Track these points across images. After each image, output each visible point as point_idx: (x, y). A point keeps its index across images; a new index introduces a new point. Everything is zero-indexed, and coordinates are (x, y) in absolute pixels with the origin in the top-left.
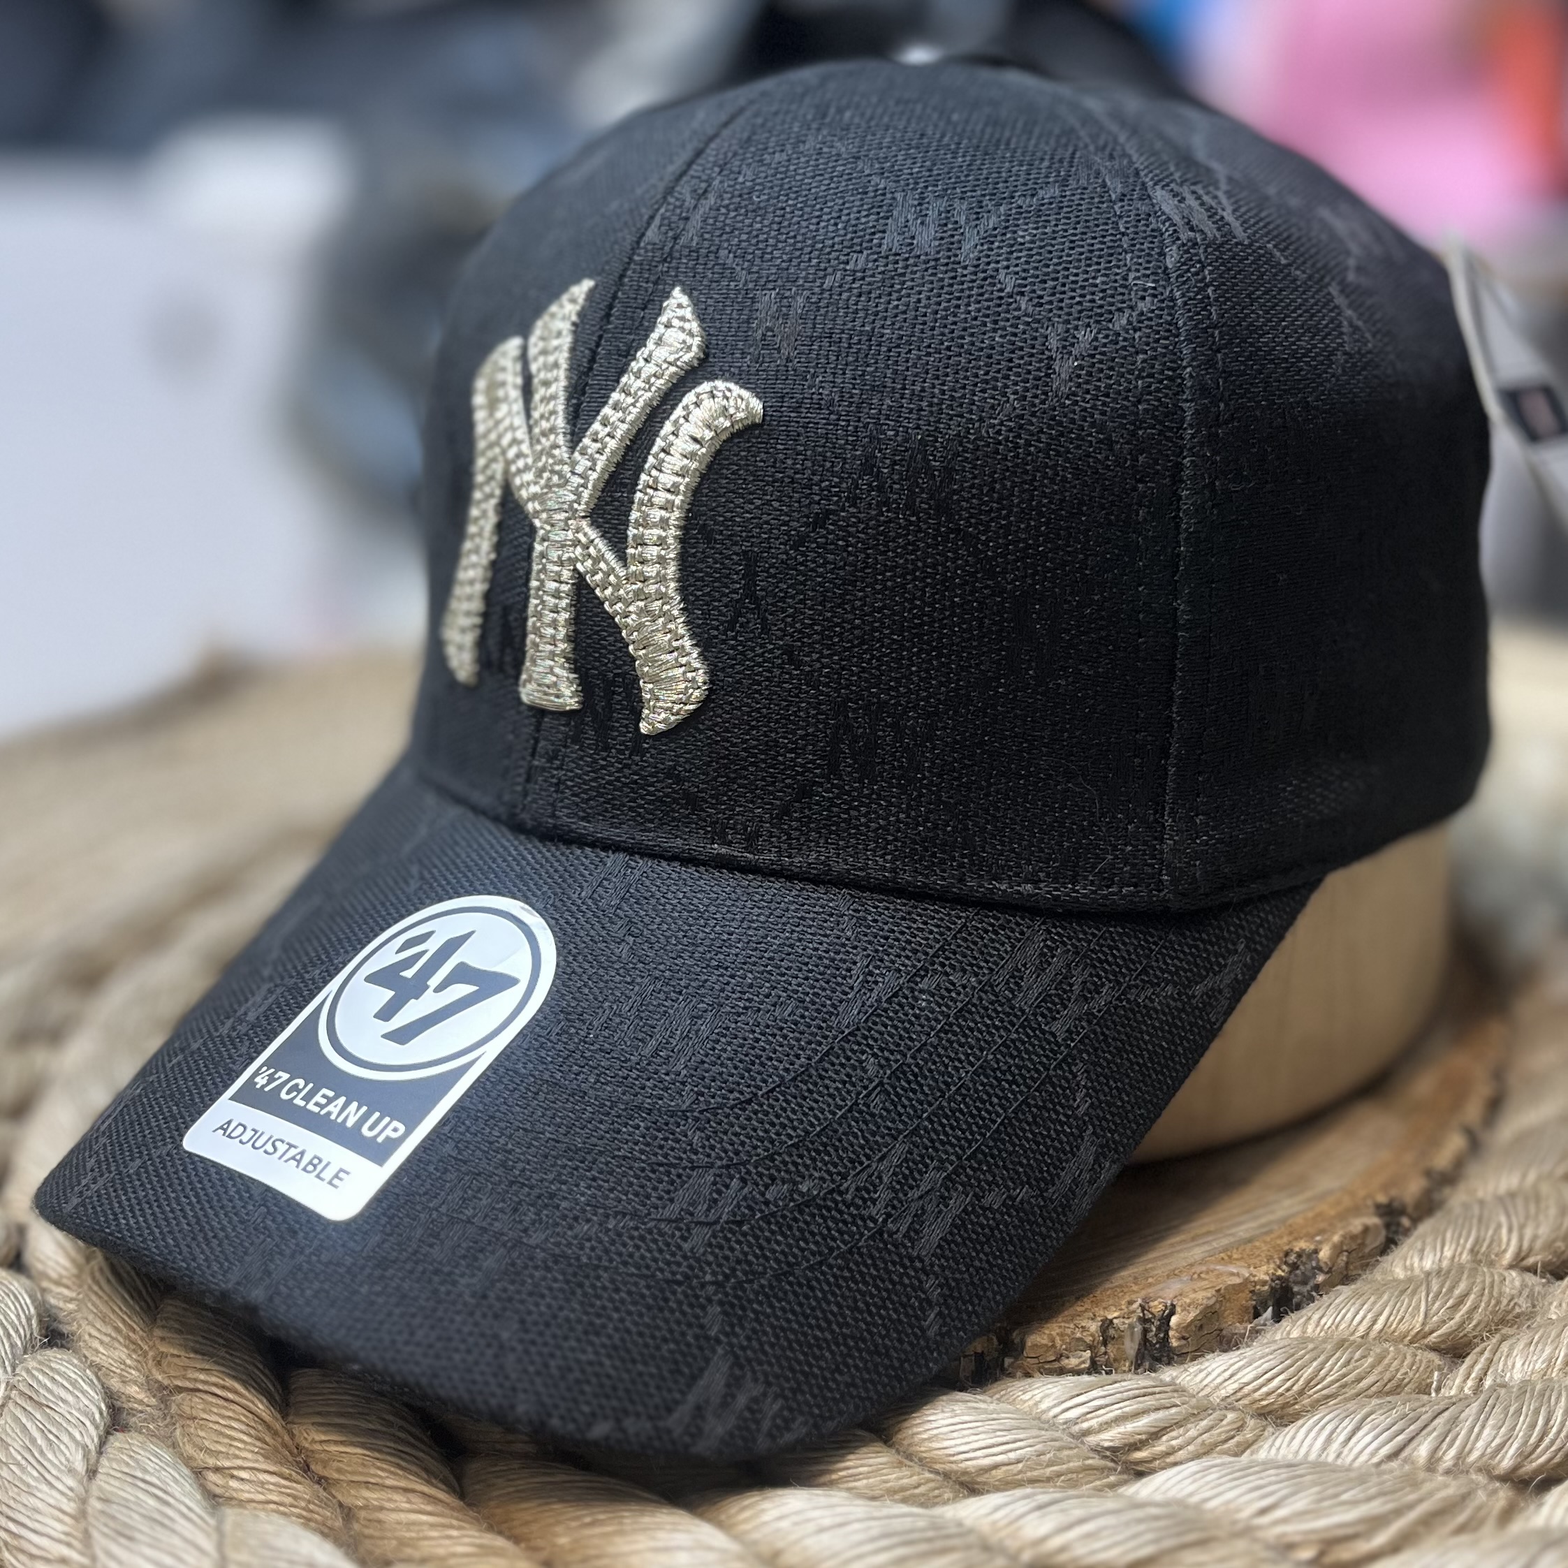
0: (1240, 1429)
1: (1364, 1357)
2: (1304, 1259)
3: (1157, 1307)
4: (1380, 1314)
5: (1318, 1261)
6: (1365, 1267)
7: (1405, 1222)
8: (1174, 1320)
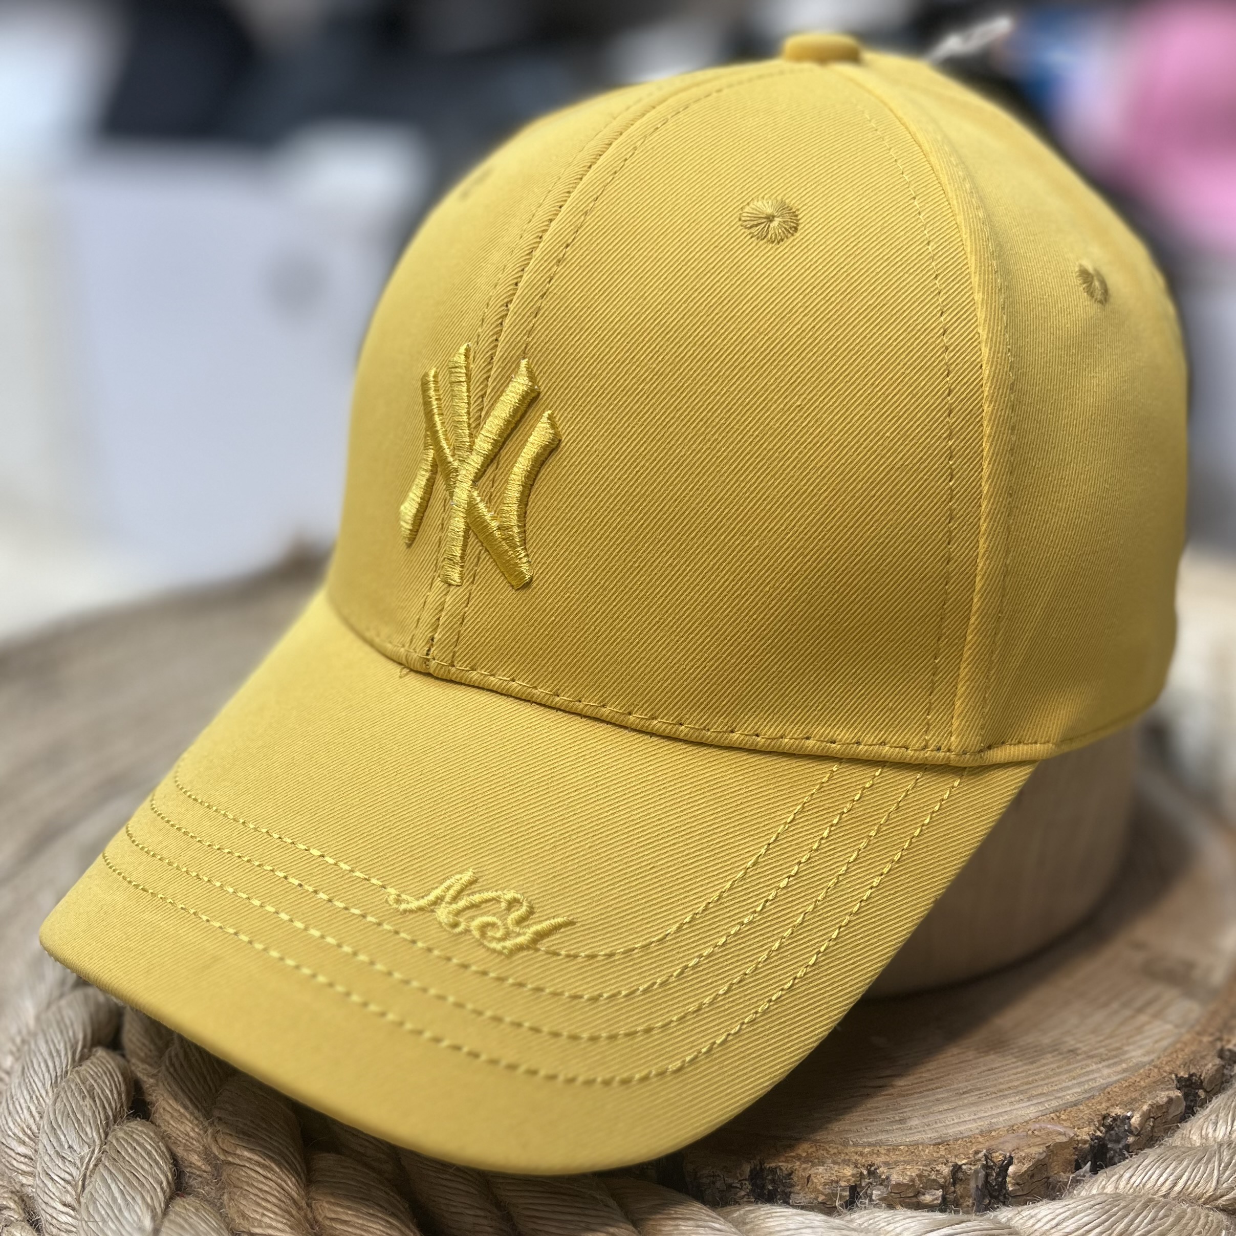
1: (1165, 1216)
2: (1118, 1123)
3: (998, 1157)
4: (1180, 1178)
5: (1130, 1125)
6: (1166, 1131)
7: (1201, 1093)
8: (1011, 1169)
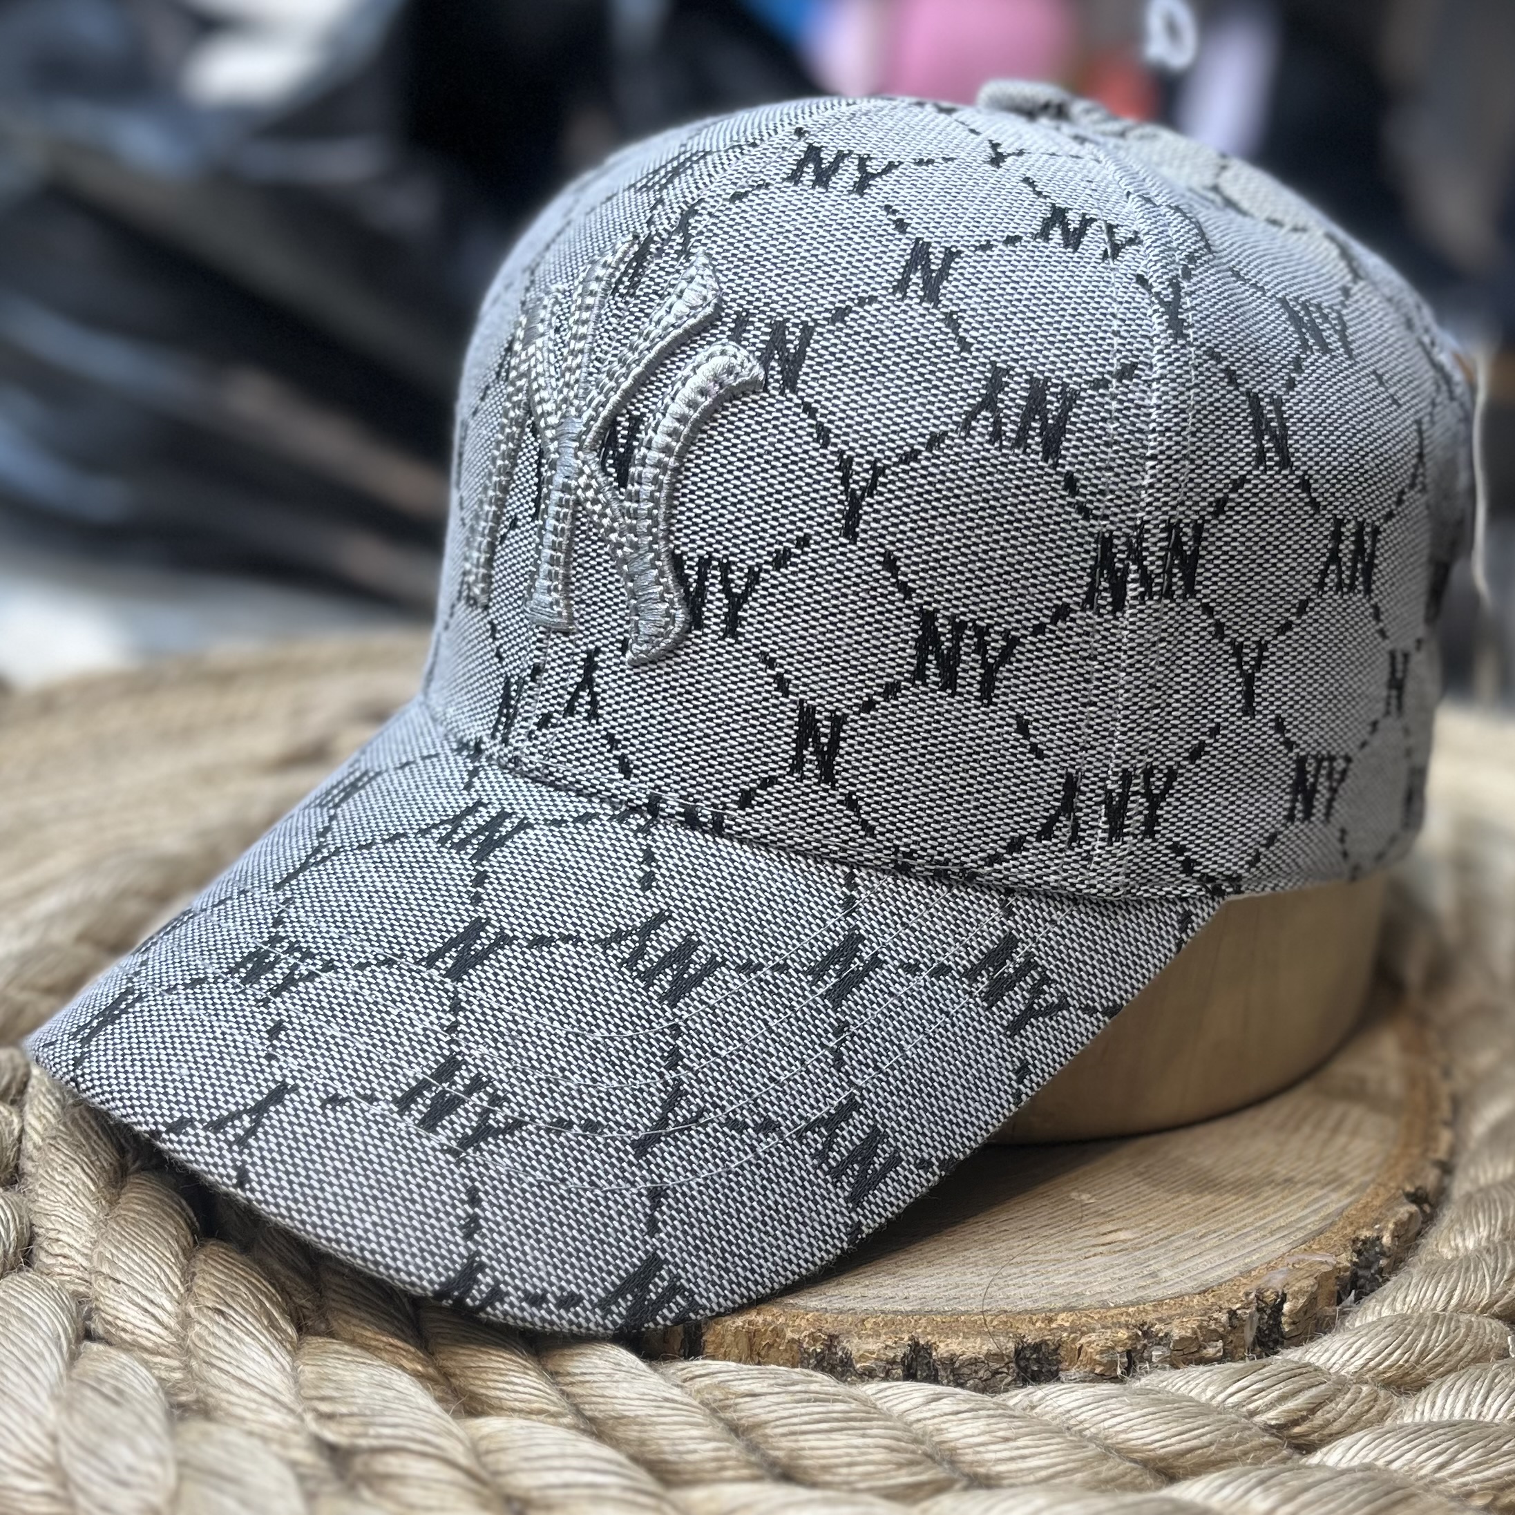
0: (1375, 1400)
2: (1369, 1245)
3: (1270, 1296)
4: (1454, 1289)
5: (1381, 1246)
6: (1410, 1249)
8: (1287, 1307)
